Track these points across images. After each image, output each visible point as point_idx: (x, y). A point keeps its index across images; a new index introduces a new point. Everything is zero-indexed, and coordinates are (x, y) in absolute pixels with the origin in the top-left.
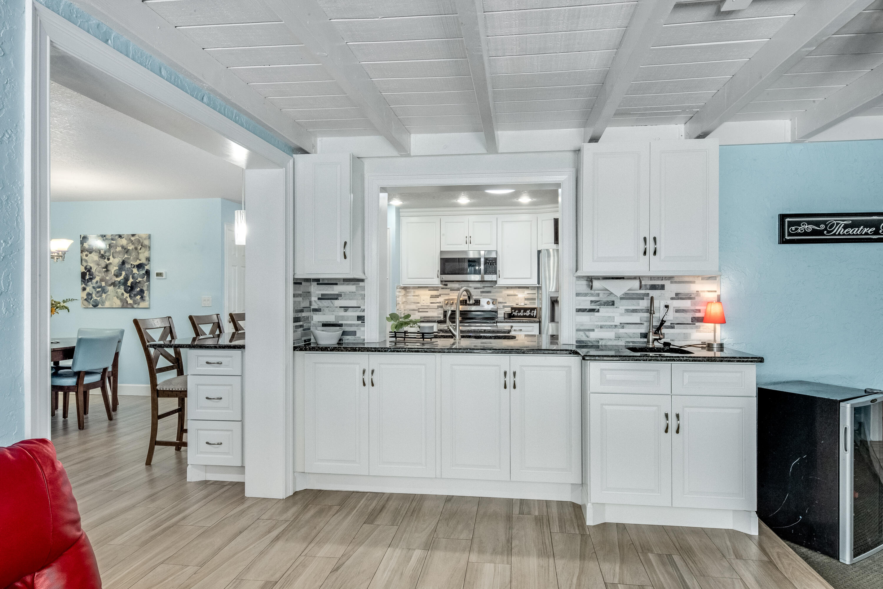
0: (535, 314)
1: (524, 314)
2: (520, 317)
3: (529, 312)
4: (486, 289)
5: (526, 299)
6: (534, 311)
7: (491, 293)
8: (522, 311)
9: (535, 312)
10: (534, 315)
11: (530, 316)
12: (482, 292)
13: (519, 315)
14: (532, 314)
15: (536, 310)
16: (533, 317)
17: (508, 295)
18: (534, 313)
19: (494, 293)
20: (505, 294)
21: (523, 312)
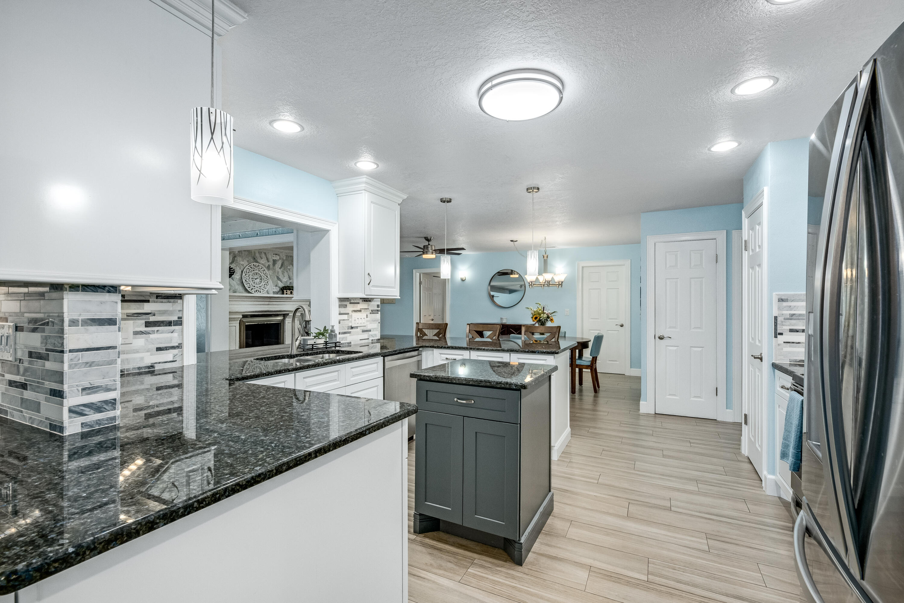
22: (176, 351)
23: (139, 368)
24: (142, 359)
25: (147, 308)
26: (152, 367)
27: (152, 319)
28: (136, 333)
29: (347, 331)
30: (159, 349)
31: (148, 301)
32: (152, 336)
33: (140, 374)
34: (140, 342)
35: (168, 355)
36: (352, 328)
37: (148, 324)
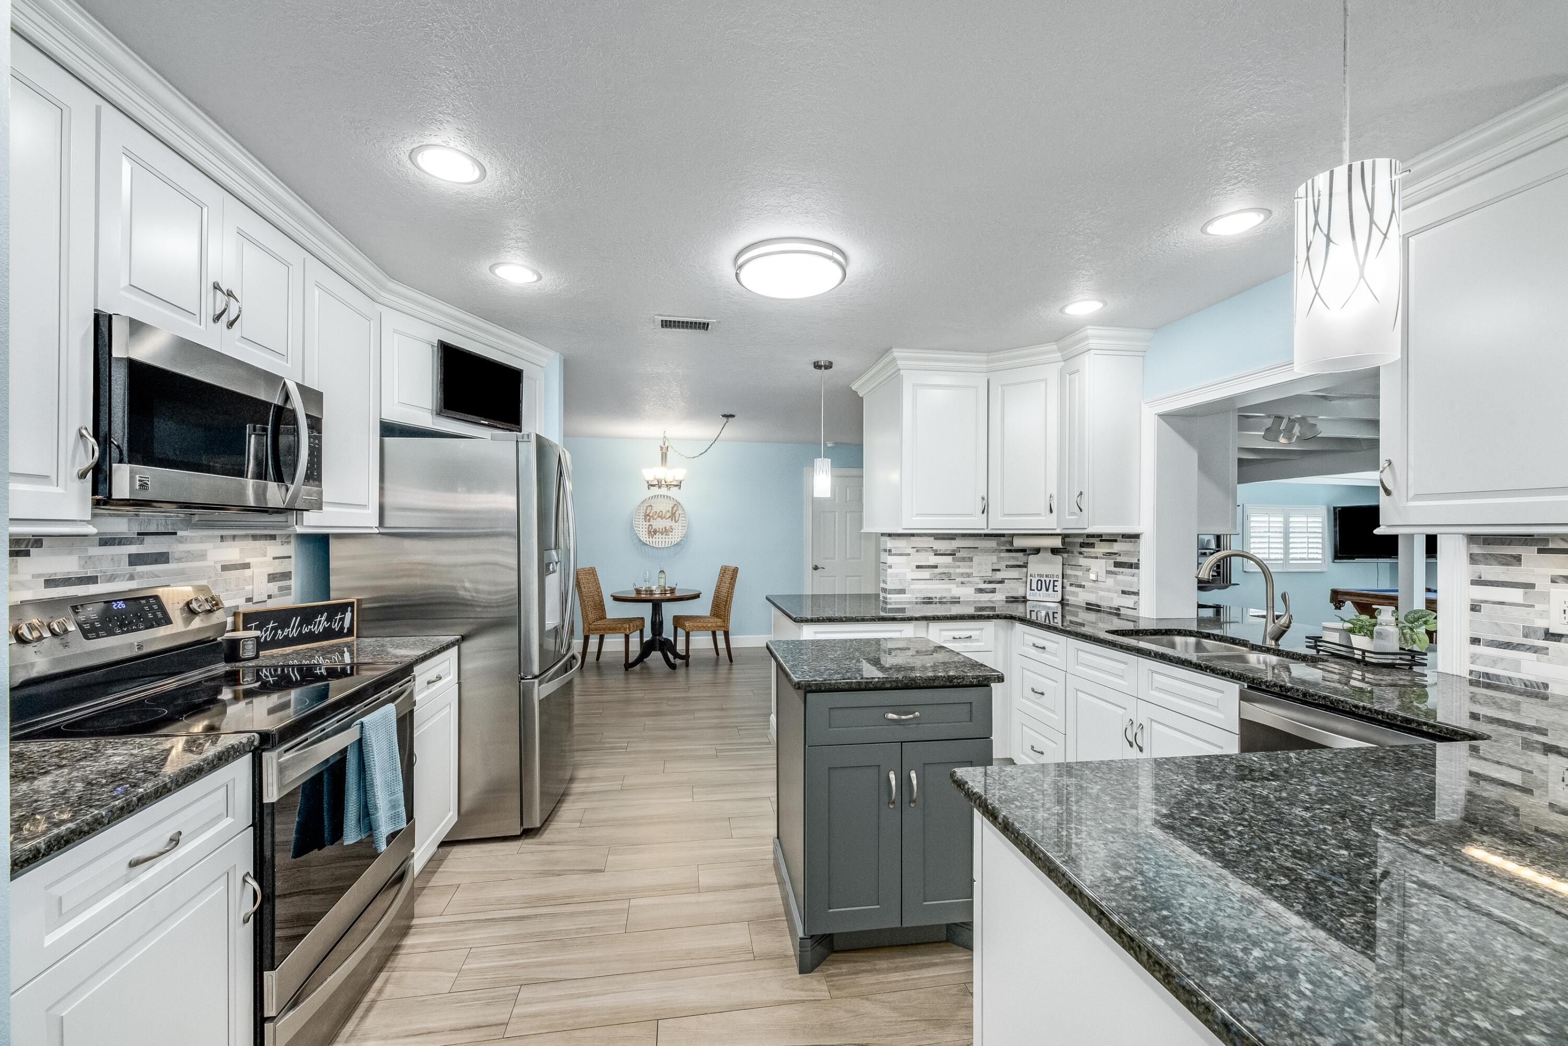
0: (347, 624)
1: (305, 630)
2: (288, 642)
3: (323, 618)
4: (150, 546)
5: (272, 578)
6: (344, 613)
7: (167, 561)
8: (295, 621)
9: (348, 615)
10: (342, 628)
11: (328, 634)
12: (135, 560)
13: (280, 634)
14: (336, 627)
15: (352, 611)
16: (340, 634)
17: (225, 568)
18: (342, 619)
19: (179, 560)
20: (216, 562)
21: (300, 625)
22: (1134, 598)
23: (1111, 608)
24: (1112, 599)
25: (1117, 547)
26: (1118, 609)
27: (1119, 559)
28: (1109, 572)
29: (1518, 639)
30: (1124, 592)
31: (1116, 541)
32: (1119, 577)
33: (1110, 613)
34: (1110, 581)
35: (1129, 601)
36: (1550, 636)
37: (1117, 565)
